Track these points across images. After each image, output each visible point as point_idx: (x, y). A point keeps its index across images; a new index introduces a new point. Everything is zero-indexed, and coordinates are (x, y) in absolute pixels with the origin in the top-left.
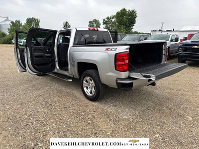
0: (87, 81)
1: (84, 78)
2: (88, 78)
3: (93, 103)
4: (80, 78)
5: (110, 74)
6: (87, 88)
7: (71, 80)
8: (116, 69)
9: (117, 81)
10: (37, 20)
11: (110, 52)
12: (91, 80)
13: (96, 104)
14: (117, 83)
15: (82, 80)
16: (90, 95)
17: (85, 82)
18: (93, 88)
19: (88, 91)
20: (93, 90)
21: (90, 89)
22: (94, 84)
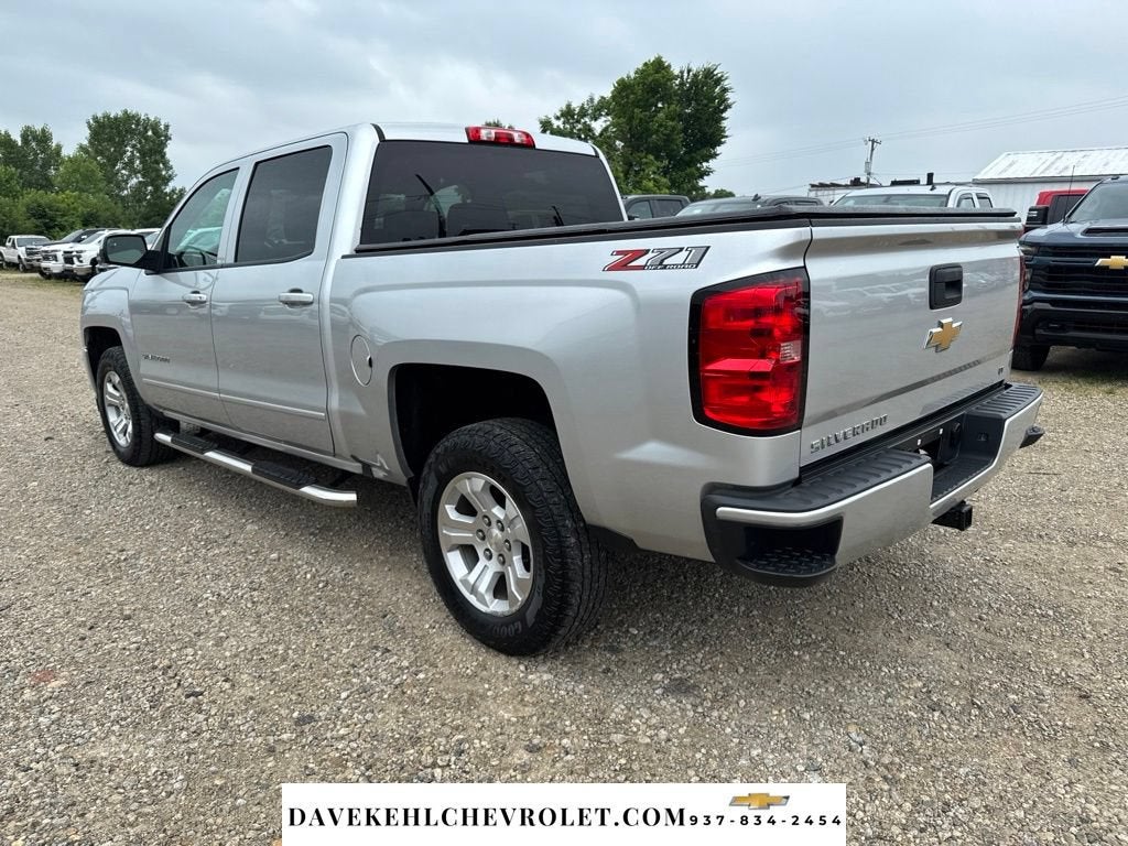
0: (465, 507)
1: (443, 481)
2: (474, 483)
3: (517, 669)
4: (414, 483)
5: (653, 451)
6: (470, 555)
7: (352, 497)
8: (700, 416)
9: (708, 509)
10: (155, 126)
11: (647, 282)
12: (501, 501)
13: (539, 676)
14: (716, 528)
15: (427, 495)
16: (497, 607)
17: (450, 511)
18: (517, 559)
19: (474, 579)
20: (517, 571)
21: (493, 567)
22: (521, 530)
